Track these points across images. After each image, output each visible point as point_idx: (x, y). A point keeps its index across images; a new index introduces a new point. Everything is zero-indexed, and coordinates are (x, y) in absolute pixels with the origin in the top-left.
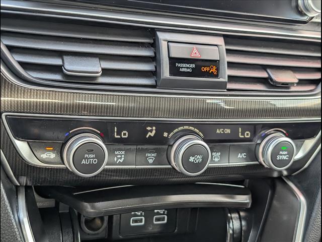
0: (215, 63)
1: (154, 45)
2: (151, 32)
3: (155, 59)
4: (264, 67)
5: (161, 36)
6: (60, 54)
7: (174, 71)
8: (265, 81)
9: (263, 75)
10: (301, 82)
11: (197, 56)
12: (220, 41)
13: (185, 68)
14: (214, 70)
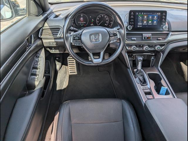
0: (150, 37)
1: (142, 35)
2: (142, 34)
3: (142, 37)
4: (157, 37)
5: (143, 34)
6: (131, 37)
7: (145, 38)
8: (157, 39)
9: (157, 38)
10: (162, 39)
11: (147, 36)
12: (151, 34)
13: (146, 38)
14: (150, 38)
